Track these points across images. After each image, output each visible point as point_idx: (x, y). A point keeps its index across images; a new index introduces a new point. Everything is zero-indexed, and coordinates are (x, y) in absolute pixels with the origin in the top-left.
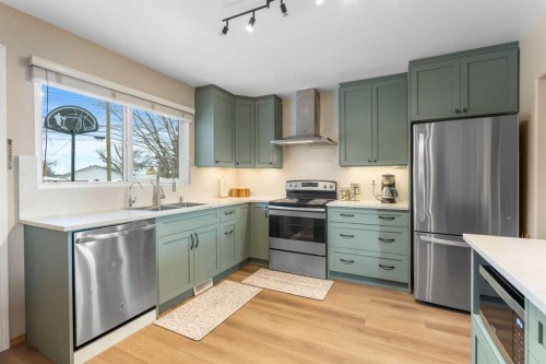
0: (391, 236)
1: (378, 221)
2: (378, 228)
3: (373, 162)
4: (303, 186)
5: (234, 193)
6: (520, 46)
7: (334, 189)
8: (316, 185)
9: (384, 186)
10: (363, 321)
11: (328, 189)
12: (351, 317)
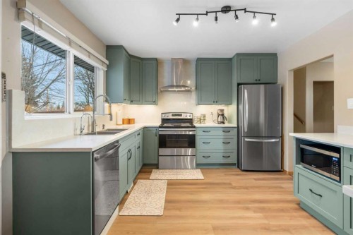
0: (228, 141)
1: (222, 133)
2: (222, 137)
3: (216, 102)
4: (173, 115)
5: (125, 122)
6: (278, 55)
7: (191, 117)
8: (181, 115)
9: (219, 115)
10: (230, 184)
11: (189, 118)
12: (224, 184)
